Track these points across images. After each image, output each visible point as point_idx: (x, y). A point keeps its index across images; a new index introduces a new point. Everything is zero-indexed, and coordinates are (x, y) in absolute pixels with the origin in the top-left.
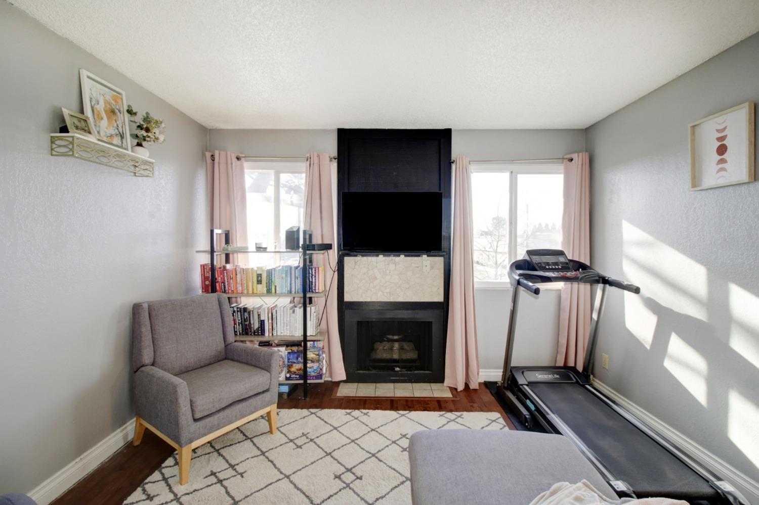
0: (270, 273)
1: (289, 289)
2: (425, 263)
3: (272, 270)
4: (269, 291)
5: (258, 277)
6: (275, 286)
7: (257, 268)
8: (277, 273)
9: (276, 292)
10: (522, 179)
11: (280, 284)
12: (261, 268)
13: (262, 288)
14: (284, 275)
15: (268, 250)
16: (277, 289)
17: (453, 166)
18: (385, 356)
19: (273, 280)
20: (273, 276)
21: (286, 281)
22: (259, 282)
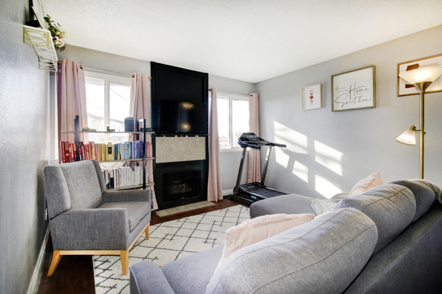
0: (116, 146)
1: (130, 156)
2: (197, 140)
3: (118, 144)
4: (116, 158)
5: (109, 149)
6: (120, 155)
7: (108, 143)
8: (121, 146)
9: (120, 159)
10: (234, 103)
11: (124, 153)
12: (110, 143)
13: (111, 156)
14: (126, 148)
15: (116, 131)
16: (122, 157)
17: (210, 93)
18: (176, 192)
19: (119, 151)
20: (119, 148)
21: (128, 151)
22: (110, 152)
